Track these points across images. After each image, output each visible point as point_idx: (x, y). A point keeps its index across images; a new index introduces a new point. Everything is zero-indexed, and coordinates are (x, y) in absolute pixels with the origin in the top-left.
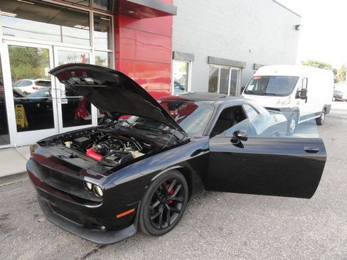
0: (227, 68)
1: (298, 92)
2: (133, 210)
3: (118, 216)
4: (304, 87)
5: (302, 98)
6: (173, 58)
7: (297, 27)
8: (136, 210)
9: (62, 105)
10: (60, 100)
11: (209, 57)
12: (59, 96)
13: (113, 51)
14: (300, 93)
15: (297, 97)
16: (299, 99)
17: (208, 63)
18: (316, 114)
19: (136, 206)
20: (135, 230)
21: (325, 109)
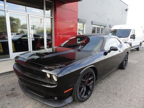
0: (99, 27)
1: (131, 36)
2: (72, 89)
3: (65, 92)
4: (133, 34)
5: (133, 38)
6: (78, 22)
7: (126, 10)
8: (73, 89)
9: (32, 41)
10: (31, 39)
11: (92, 22)
12: (31, 37)
13: (53, 18)
14: (132, 36)
15: (131, 38)
16: (132, 39)
17: (92, 24)
18: (137, 46)
19: (73, 87)
20: (72, 100)
21: (140, 44)
